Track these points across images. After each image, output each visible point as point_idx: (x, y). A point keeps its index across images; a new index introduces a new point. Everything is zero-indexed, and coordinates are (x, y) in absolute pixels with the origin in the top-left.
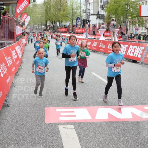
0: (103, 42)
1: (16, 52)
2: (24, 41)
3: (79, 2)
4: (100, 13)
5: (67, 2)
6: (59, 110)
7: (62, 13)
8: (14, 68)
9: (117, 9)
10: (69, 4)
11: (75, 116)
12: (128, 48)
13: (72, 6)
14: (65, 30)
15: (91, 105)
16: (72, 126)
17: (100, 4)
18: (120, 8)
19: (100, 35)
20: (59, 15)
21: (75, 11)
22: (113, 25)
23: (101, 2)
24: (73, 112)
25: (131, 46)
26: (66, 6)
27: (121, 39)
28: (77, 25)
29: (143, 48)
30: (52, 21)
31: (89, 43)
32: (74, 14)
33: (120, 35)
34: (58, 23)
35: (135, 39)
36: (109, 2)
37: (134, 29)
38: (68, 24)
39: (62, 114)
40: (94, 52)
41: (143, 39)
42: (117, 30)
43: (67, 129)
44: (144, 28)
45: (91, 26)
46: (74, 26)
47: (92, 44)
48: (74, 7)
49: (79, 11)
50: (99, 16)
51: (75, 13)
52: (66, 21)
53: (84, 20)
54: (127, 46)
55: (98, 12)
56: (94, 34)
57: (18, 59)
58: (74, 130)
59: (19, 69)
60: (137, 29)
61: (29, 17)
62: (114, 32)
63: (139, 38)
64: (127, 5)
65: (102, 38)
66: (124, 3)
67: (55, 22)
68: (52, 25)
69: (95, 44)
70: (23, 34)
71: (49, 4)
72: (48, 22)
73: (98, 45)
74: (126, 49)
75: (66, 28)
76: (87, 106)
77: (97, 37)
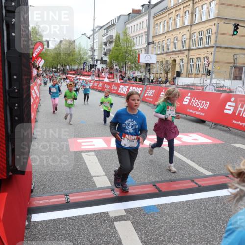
0: (108, 84)
1: (35, 91)
2: (38, 81)
3: (86, 48)
4: (104, 59)
5: (75, 48)
6: (79, 140)
7: (71, 57)
8: (35, 105)
9: (118, 56)
10: (77, 50)
11: (93, 145)
12: (129, 89)
13: (80, 52)
14: (73, 72)
15: (105, 136)
16: (93, 153)
17: (103, 51)
18: (120, 56)
19: (105, 78)
20: (68, 60)
21: (82, 56)
22: (116, 69)
23: (104, 50)
24: (92, 142)
25: (131, 87)
26: (74, 52)
27: (122, 81)
28: (84, 68)
29: (141, 89)
30: (63, 65)
31: (96, 84)
32: (81, 59)
33: (120, 77)
34: (67, 67)
35: (132, 81)
36: (111, 49)
37: (131, 73)
38: (76, 67)
39: (83, 144)
40: (100, 91)
41: (139, 81)
42: (119, 74)
43: (89, 155)
44: (139, 72)
45: (96, 70)
46: (81, 69)
47: (98, 85)
48: (81, 52)
49: (85, 57)
50: (103, 62)
51: (83, 58)
52: (75, 64)
53: (91, 65)
54: (128, 87)
55: (102, 58)
56: (99, 76)
57: (37, 97)
58: (95, 156)
59: (38, 106)
60: (134, 73)
61: (43, 61)
62: (117, 76)
63: (136, 80)
64: (126, 53)
65: (106, 80)
66: (124, 51)
67: (65, 66)
68: (62, 68)
69: (101, 85)
70: (38, 75)
71: (60, 50)
72: (59, 65)
73: (104, 86)
74: (127, 90)
75: (75, 70)
76: (102, 136)
77: (101, 79)
